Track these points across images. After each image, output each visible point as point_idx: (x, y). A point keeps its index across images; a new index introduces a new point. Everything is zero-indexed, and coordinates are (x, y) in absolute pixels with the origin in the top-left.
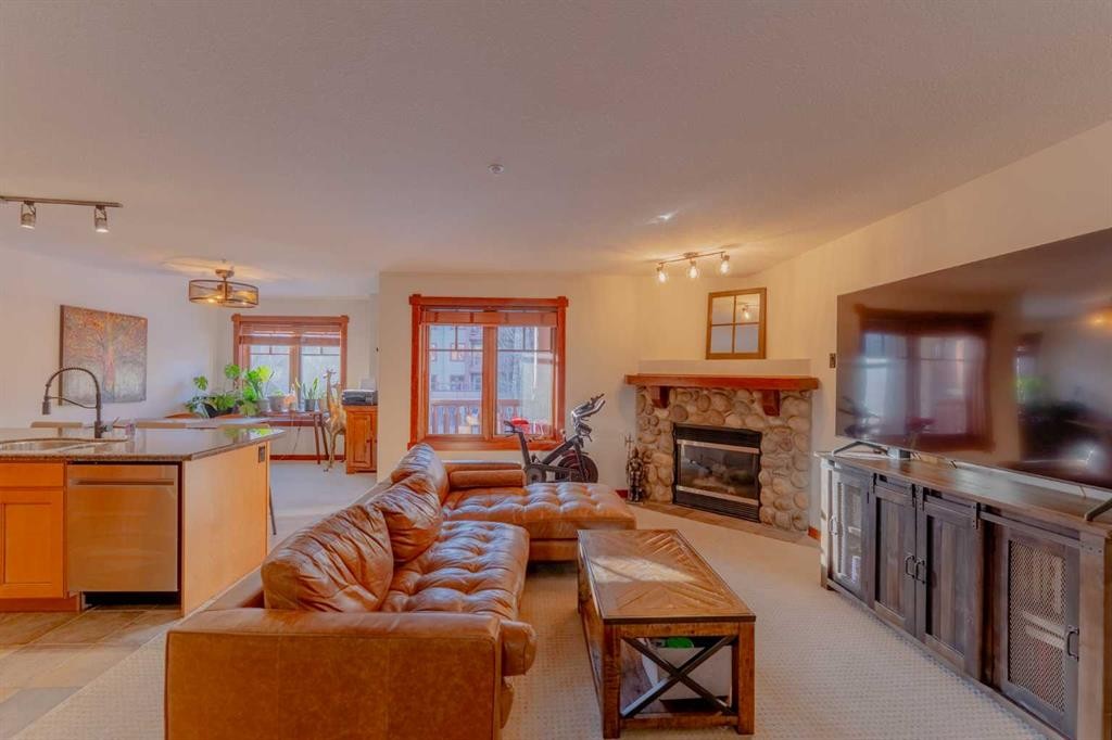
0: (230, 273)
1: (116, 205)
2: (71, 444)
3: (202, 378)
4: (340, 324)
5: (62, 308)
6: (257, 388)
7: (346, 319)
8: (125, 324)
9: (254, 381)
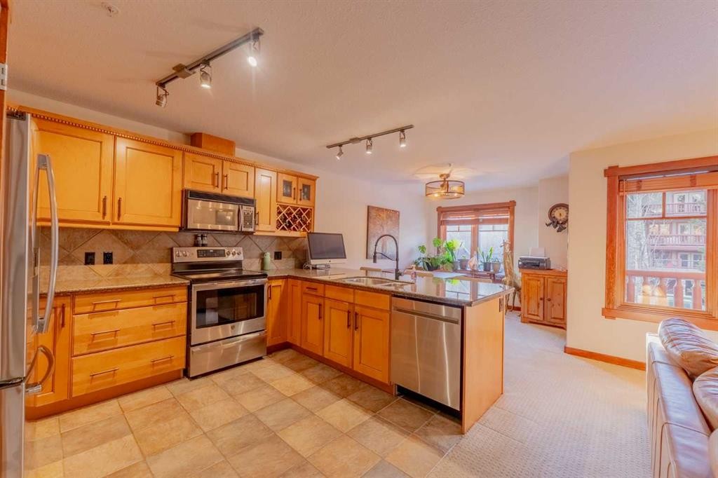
0: (448, 176)
1: (411, 127)
2: (386, 282)
3: (423, 246)
4: (509, 207)
5: (368, 207)
6: (452, 254)
7: (513, 203)
8: (391, 214)
9: (450, 249)
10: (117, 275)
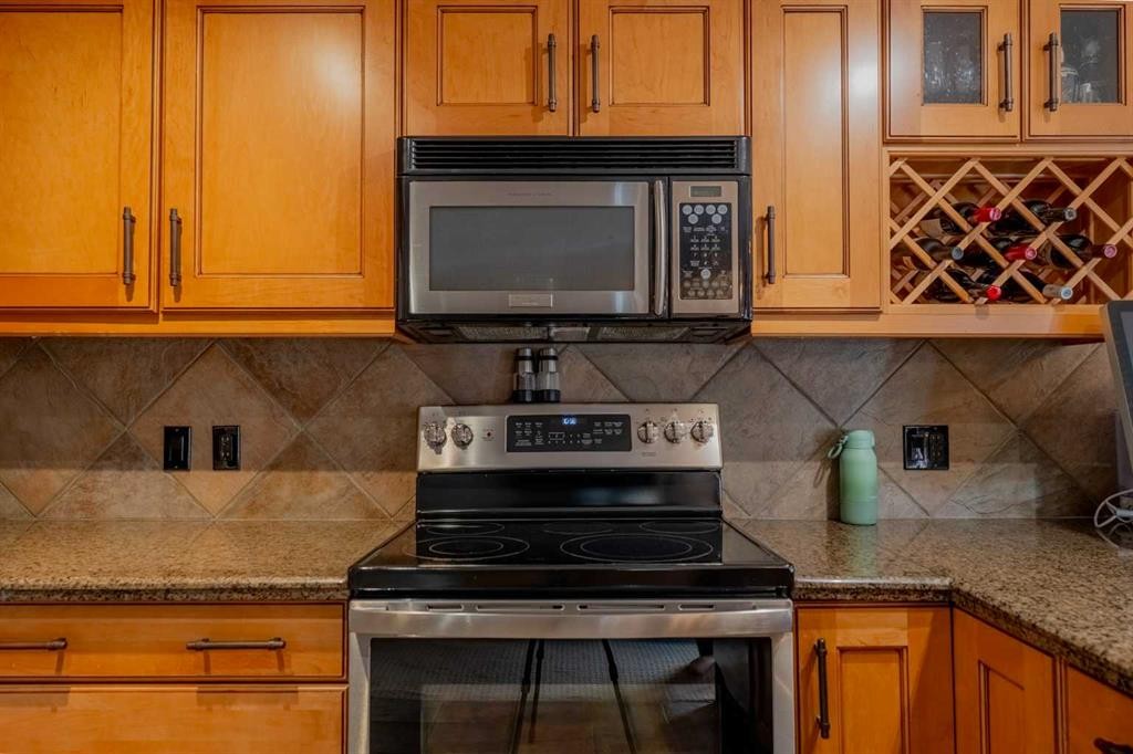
10: (253, 508)
